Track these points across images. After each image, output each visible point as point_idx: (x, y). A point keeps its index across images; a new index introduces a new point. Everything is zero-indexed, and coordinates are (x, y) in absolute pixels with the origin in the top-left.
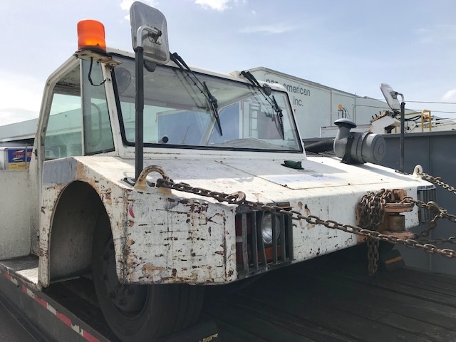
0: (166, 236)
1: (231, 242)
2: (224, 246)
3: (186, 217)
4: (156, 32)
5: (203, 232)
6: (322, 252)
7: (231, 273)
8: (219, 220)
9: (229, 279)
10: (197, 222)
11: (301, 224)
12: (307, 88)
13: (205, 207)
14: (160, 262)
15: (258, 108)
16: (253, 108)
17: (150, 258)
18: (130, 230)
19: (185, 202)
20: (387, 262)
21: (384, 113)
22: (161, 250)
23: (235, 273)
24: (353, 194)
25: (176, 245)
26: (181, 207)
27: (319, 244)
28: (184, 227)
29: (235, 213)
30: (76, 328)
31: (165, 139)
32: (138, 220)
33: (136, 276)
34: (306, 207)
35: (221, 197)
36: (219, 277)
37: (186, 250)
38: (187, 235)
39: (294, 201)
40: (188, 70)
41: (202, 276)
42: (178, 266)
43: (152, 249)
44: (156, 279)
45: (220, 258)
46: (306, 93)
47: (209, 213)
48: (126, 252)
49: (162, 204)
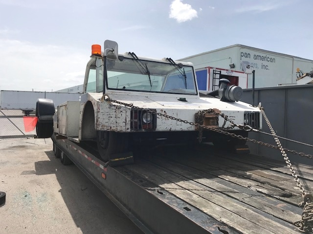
0: (109, 116)
1: (129, 119)
2: (126, 120)
3: (115, 111)
4: (112, 50)
5: (120, 115)
6: (173, 129)
7: (128, 129)
8: (124, 112)
9: (127, 131)
10: (118, 112)
11: (162, 118)
12: (273, 57)
13: (120, 107)
14: (107, 124)
15: (219, 73)
16: (216, 72)
17: (104, 123)
18: (98, 114)
19: (115, 106)
20: (237, 149)
21: (305, 75)
22: (107, 121)
23: (130, 129)
24: (194, 110)
25: (112, 119)
26: (113, 107)
27: (171, 126)
28: (114, 113)
29: (130, 110)
30: (93, 161)
31: (124, 87)
32: (101, 111)
33: (100, 128)
34: (165, 112)
35: (126, 105)
36: (124, 129)
37: (114, 121)
38: (115, 116)
39: (159, 109)
40: (138, 59)
41: (119, 129)
42: (112, 126)
43: (104, 120)
44: (105, 129)
45: (124, 124)
46: (272, 60)
47: (121, 110)
48: (97, 121)
49: (108, 106)
